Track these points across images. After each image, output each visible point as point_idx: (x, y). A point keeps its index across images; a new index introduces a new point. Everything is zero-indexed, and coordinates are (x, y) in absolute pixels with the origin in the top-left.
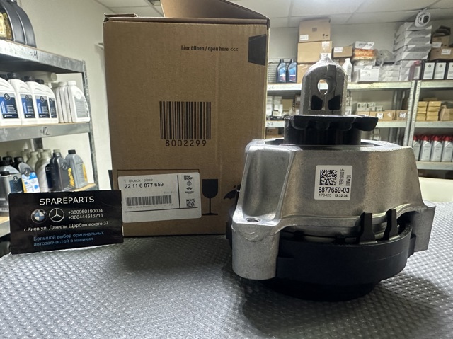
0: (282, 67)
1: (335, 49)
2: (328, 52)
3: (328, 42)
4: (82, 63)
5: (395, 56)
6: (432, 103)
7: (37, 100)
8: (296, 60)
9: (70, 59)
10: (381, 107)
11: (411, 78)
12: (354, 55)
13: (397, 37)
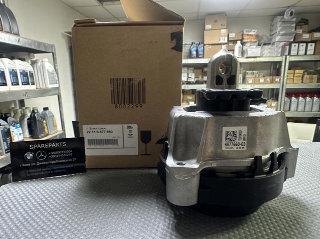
0: (194, 47)
1: (230, 34)
2: (225, 36)
3: (225, 30)
4: (52, 46)
5: (271, 39)
6: (297, 71)
7: (21, 73)
8: (203, 43)
9: (44, 43)
10: (262, 74)
11: (282, 54)
12: (243, 39)
13: (272, 26)
